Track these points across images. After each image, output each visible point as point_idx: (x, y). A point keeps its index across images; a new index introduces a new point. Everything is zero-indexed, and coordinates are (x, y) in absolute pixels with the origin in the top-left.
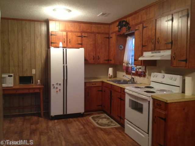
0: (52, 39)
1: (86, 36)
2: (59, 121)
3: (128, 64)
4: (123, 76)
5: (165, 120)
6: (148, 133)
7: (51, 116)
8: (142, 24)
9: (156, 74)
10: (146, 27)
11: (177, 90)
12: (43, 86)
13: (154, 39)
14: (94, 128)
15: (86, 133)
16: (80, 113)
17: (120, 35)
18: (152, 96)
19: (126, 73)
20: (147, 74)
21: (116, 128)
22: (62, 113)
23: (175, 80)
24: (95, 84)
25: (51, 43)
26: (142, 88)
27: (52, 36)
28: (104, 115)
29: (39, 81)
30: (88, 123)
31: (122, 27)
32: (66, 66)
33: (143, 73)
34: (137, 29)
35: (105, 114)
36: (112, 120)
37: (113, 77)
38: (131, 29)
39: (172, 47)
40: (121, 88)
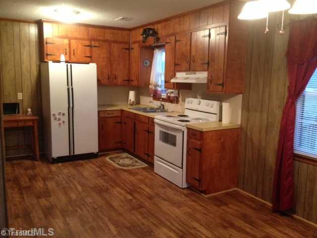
0: (48, 49)
1: (97, 45)
2: (64, 164)
3: (156, 86)
4: (150, 102)
5: (200, 150)
6: (182, 168)
7: (53, 158)
8: (174, 37)
9: (190, 99)
10: (178, 41)
11: (214, 119)
12: (38, 118)
13: (189, 57)
14: (115, 170)
15: (105, 175)
16: (93, 153)
17: (146, 46)
18: (186, 125)
19: (153, 98)
20: (180, 99)
21: (143, 168)
22: (68, 154)
23: (212, 107)
24: (112, 114)
25: (47, 55)
26: (175, 117)
27: (48, 45)
28: (125, 155)
29: (29, 110)
30: (105, 164)
31: (148, 37)
32: (72, 89)
33: (176, 98)
34: (168, 41)
35: (127, 154)
36: (137, 160)
37: (135, 104)
38: (161, 40)
39: (208, 68)
40: (149, 117)
